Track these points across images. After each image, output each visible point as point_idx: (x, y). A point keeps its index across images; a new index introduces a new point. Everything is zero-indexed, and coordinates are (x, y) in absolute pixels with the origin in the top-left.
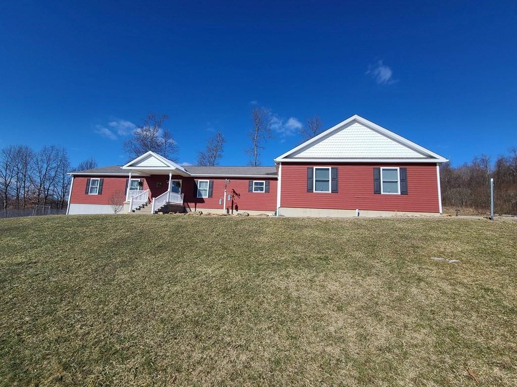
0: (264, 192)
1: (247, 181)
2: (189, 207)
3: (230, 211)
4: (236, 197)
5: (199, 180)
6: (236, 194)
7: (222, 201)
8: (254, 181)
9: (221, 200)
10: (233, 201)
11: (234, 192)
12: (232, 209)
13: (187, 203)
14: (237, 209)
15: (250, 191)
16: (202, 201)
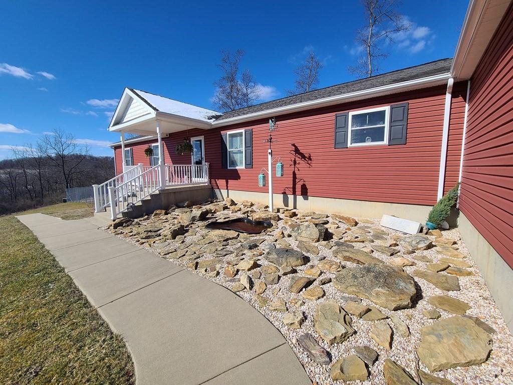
0: (386, 141)
1: (331, 116)
2: (218, 188)
3: (291, 198)
4: (302, 164)
5: (229, 132)
6: (303, 156)
7: (265, 178)
8: (351, 113)
9: (261, 176)
10: (294, 174)
11: (297, 151)
12: (294, 193)
13: (215, 179)
14: (305, 193)
15: (340, 143)
16: (235, 175)
